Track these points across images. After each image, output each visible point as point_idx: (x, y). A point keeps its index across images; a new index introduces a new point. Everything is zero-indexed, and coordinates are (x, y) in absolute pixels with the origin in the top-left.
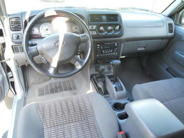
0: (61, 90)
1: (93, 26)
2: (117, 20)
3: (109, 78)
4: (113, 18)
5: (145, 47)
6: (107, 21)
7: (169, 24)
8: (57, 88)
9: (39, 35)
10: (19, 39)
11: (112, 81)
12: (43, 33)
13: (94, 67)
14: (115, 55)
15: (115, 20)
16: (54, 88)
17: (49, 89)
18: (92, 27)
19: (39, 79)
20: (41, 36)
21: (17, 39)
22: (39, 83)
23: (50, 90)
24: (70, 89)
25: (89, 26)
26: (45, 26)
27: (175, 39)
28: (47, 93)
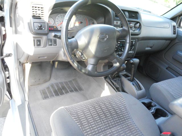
0: (67, 92)
1: (118, 21)
2: (137, 18)
3: (125, 77)
4: (134, 15)
5: (151, 47)
6: (129, 18)
7: (173, 26)
8: (62, 90)
9: (55, 27)
10: (42, 29)
11: (129, 80)
12: (59, 25)
13: (107, 66)
14: (132, 53)
15: (135, 17)
16: (58, 90)
17: (52, 91)
18: (117, 23)
19: (39, 79)
20: (58, 28)
21: (40, 29)
22: (39, 84)
23: (54, 92)
24: (76, 90)
25: (114, 21)
26: (62, 18)
27: (177, 41)
28: (51, 96)
